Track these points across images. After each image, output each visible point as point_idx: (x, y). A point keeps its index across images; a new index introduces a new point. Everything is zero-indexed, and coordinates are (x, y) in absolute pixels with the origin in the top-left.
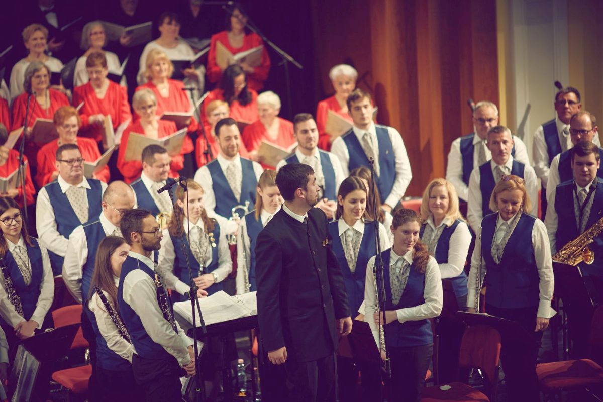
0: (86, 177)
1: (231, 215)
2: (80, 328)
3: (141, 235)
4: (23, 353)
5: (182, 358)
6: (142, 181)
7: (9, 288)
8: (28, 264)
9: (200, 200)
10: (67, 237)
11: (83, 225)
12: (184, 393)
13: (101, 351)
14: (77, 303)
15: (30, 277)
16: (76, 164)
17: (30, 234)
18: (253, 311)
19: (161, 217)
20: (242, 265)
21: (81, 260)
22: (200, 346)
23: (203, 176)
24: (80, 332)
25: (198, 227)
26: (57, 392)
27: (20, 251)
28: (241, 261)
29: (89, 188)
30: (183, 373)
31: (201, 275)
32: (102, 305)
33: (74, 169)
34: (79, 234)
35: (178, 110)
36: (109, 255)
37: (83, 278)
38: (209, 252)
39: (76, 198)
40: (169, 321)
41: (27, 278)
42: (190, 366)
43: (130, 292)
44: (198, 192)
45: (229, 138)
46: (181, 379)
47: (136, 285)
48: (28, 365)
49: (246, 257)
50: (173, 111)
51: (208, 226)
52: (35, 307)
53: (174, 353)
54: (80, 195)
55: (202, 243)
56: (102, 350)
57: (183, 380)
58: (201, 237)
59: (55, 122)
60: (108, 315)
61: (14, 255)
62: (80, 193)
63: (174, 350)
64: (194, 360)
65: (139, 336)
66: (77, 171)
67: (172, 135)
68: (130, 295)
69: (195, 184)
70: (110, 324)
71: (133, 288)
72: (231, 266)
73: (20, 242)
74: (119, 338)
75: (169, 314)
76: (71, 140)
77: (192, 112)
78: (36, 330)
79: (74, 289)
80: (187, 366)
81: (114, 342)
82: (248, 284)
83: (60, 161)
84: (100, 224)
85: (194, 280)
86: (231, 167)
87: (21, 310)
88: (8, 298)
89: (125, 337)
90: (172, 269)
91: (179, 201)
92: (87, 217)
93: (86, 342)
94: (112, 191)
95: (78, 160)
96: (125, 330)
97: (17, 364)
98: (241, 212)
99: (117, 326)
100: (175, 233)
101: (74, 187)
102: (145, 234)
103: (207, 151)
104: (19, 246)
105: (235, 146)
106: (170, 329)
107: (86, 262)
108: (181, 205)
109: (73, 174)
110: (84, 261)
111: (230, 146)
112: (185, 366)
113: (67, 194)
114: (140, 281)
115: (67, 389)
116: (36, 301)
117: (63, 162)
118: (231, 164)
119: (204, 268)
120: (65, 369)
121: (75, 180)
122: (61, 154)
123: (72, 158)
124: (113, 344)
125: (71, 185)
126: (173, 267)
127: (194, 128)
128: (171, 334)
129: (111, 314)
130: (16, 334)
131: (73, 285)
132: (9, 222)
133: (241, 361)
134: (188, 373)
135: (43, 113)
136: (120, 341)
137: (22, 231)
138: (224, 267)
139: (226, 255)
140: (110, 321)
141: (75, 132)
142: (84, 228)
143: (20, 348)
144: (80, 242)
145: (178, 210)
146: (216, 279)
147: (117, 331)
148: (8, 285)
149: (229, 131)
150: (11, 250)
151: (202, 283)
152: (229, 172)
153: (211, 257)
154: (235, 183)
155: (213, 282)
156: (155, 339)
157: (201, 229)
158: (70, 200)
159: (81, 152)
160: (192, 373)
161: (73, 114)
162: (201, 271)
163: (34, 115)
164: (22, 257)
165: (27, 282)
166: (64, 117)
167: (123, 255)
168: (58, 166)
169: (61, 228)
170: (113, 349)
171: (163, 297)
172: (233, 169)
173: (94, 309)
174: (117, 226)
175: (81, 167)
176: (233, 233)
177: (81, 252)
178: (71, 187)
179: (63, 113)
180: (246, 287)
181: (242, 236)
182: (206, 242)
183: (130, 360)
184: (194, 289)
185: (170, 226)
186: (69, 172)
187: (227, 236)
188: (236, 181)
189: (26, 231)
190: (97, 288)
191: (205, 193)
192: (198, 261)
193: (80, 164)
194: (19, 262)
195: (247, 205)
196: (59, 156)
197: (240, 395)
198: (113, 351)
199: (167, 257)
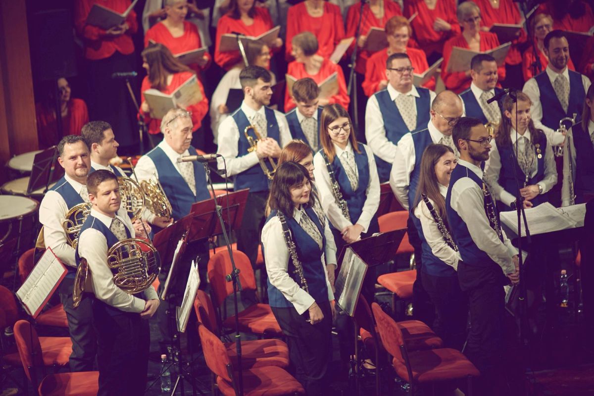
0: (415, 86)
1: (559, 127)
2: (406, 233)
3: (468, 143)
4: (351, 256)
5: (507, 266)
6: (471, 91)
7: (337, 193)
8: (355, 170)
9: (527, 111)
10: (395, 143)
11: (412, 132)
12: (507, 301)
13: (426, 257)
14: (404, 209)
15: (357, 182)
16: (406, 72)
17: (358, 140)
18: (578, 223)
19: (489, 127)
20: (568, 176)
21: (408, 167)
22: (524, 256)
23: (531, 88)
24: (406, 238)
25: (525, 138)
26: (382, 295)
27: (348, 157)
28: (567, 172)
29: (418, 96)
30: (507, 281)
31: (527, 185)
32: (428, 212)
33: (404, 77)
34: (407, 141)
35: (507, 22)
36: (434, 164)
37: (410, 185)
38: (535, 163)
39: (405, 106)
40: (495, 230)
41: (354, 183)
42: (514, 275)
43: (457, 199)
44: (526, 103)
45: (558, 50)
46: (505, 287)
47: (464, 193)
48: (356, 268)
49: (571, 168)
50: (503, 22)
51: (534, 137)
52: (361, 212)
53: (498, 261)
54: (409, 103)
55: (528, 154)
56: (426, 255)
57: (507, 288)
58: (528, 148)
59: (386, 31)
60: (433, 222)
61: (342, 161)
62: (409, 100)
63: (499, 258)
64: (518, 269)
65: (466, 243)
66: (406, 79)
67: (495, 49)
68: (458, 203)
69: (523, 95)
70: (434, 231)
71: (461, 195)
72: (556, 178)
73: (348, 148)
74: (443, 245)
75: (495, 223)
76: (400, 50)
77: (521, 24)
78: (362, 234)
79: (400, 195)
80: (511, 275)
81: (438, 249)
82: (573, 196)
83: (391, 69)
84: (427, 132)
85: (521, 190)
86: (560, 79)
87: (348, 214)
88: (335, 202)
89: (450, 244)
90: (497, 179)
91: (507, 112)
92: (415, 124)
93: (411, 248)
94: (441, 100)
95: (408, 69)
96: (450, 237)
97: (345, 266)
98: (568, 124)
99: (442, 233)
100: (501, 144)
101: (403, 95)
102: (472, 143)
103: (536, 63)
104: (347, 152)
105: (564, 58)
106: (496, 237)
107: (413, 169)
108: (509, 116)
109: (403, 82)
110: (412, 168)
111: (559, 58)
112: (509, 274)
113: (396, 101)
114: (467, 189)
115: (392, 292)
116: (362, 205)
117: (393, 71)
118: (559, 76)
119: (529, 179)
120: (390, 272)
121: (405, 88)
122: (391, 62)
123: (401, 66)
124: (437, 250)
125: (401, 93)
126: (498, 177)
127: (523, 40)
128: (496, 242)
129: (437, 221)
130: (344, 236)
131: (400, 191)
132: (338, 130)
133: (564, 271)
134: (512, 282)
135: (377, 22)
136: (445, 248)
137: (350, 138)
138: (550, 178)
139: (551, 166)
140: (435, 228)
141: (404, 42)
142: (412, 135)
143: (349, 251)
144: (408, 149)
145: (505, 121)
146: (542, 190)
147: (441, 238)
148: (336, 189)
149: (560, 43)
150: (339, 156)
151: (527, 194)
152: (557, 84)
153: (537, 168)
154: (563, 95)
155: (538, 193)
156: (480, 246)
157: (528, 140)
158: (399, 107)
159: (410, 61)
160: (516, 282)
161: (405, 24)
162: (526, 182)
163: (367, 23)
164: (349, 163)
165: (354, 187)
166: (395, 27)
167: (447, 163)
168: (388, 74)
169: (390, 134)
170: (437, 255)
171: (490, 207)
172: (561, 82)
173: (419, 216)
174: (444, 134)
175: (410, 76)
176: (560, 144)
177: (409, 159)
178: (400, 95)
179: (394, 23)
180: (571, 198)
181: (569, 147)
182: (533, 153)
183: (455, 267)
184: (521, 199)
185: (497, 136)
186: (399, 80)
187: (553, 147)
188: (564, 93)
189: (354, 138)
190: (423, 196)
191: (533, 105)
192: (524, 172)
193: (410, 73)
194: (346, 168)
195: (574, 118)
196: (389, 64)
197: (562, 305)
198: (437, 258)
199: (493, 167)
